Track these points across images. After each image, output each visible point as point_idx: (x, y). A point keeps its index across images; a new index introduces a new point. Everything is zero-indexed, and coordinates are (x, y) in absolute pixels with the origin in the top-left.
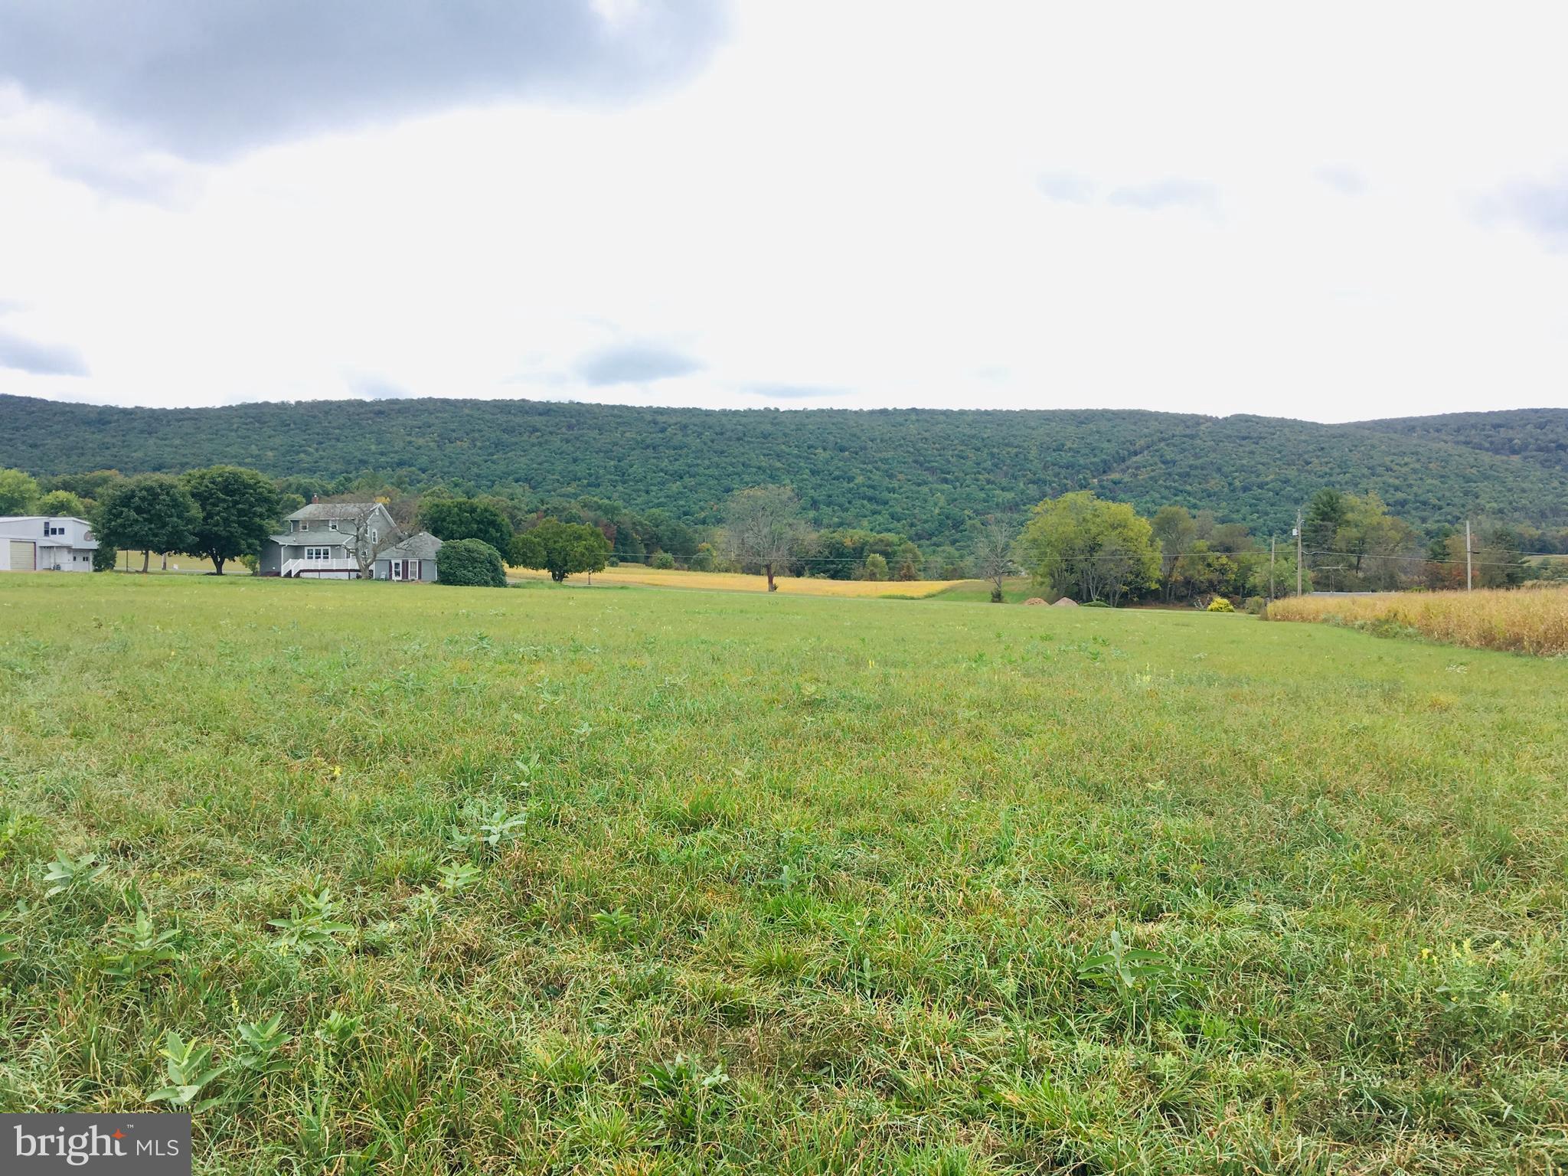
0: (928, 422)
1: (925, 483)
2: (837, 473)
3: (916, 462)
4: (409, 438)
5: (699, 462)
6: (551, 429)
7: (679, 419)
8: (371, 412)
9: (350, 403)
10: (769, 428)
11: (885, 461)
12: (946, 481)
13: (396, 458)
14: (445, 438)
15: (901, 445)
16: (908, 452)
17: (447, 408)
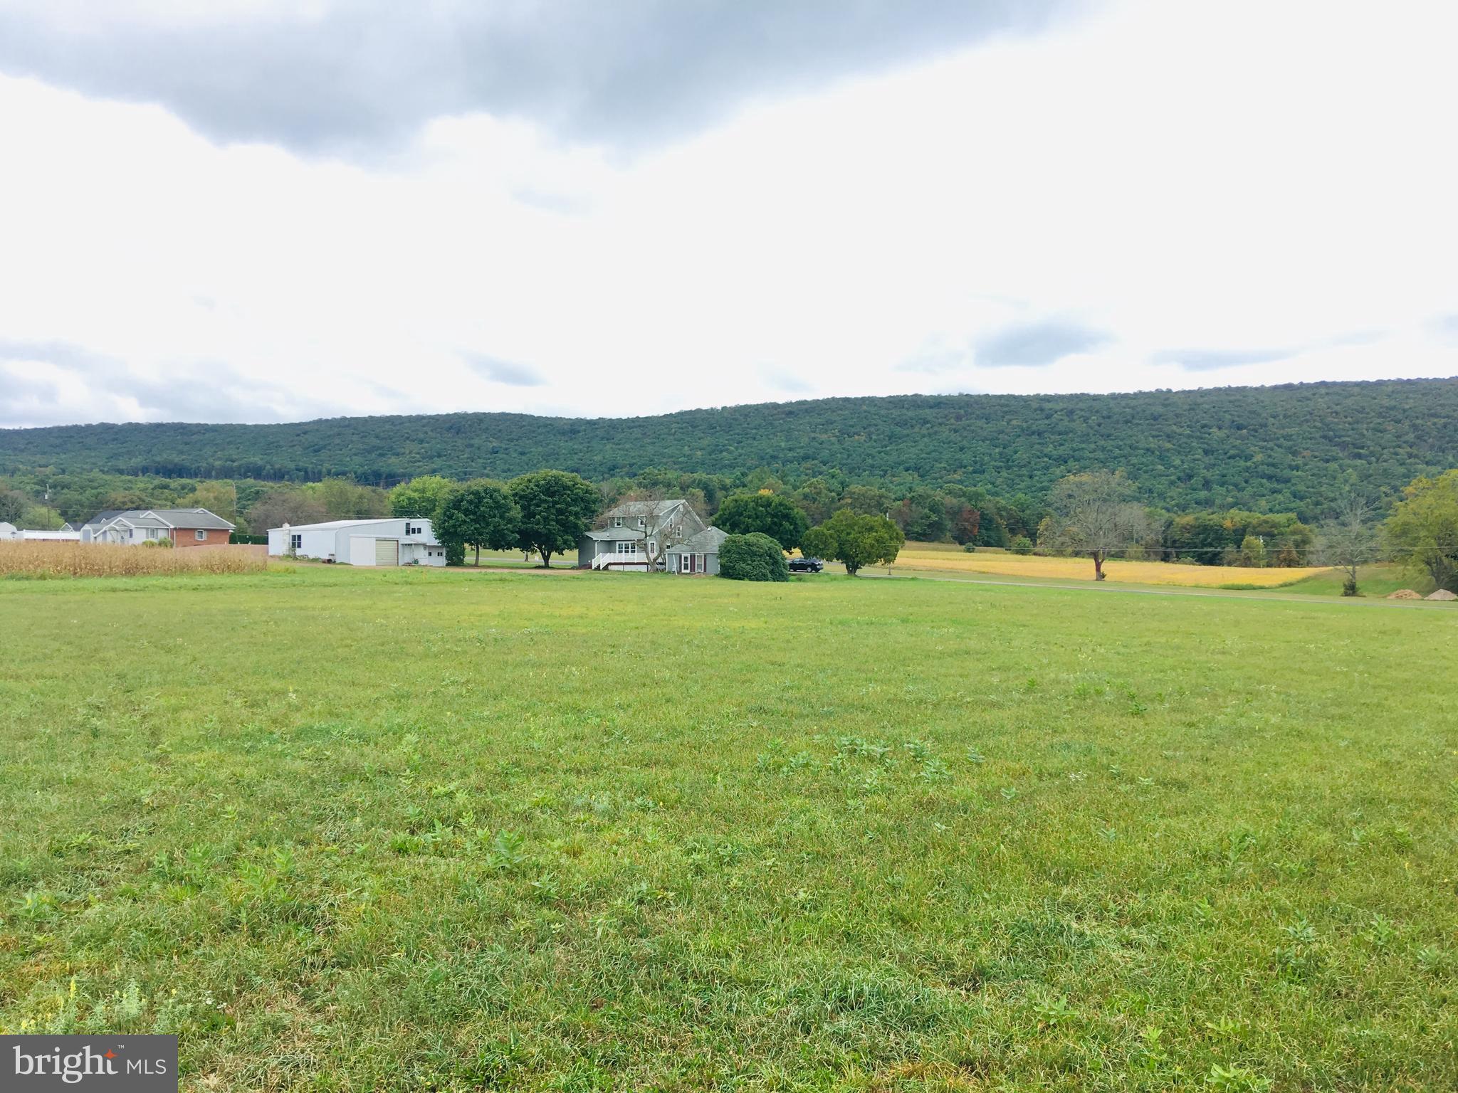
0: (1340, 395)
1: (1335, 459)
2: (1232, 452)
3: (1324, 437)
4: (813, 435)
5: (1083, 446)
6: (940, 421)
7: (1065, 406)
8: (783, 413)
9: (765, 406)
10: (1160, 409)
11: (1288, 437)
12: (1359, 456)
13: (802, 452)
14: (846, 433)
15: (1307, 421)
16: (1315, 427)
17: (848, 406)
